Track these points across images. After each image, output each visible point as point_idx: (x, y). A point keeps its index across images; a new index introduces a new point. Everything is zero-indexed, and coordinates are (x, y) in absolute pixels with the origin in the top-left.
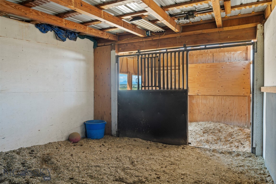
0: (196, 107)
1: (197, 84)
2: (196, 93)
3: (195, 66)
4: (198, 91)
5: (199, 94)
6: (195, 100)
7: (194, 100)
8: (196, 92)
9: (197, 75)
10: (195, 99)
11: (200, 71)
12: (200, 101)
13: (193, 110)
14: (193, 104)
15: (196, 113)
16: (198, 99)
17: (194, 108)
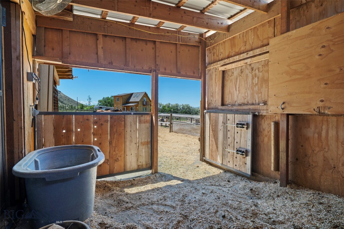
0: (317, 149)
1: (318, 80)
2: (316, 108)
3: (312, 28)
4: (322, 101)
5: (326, 112)
6: (313, 129)
7: (309, 127)
8: (316, 104)
9: (320, 55)
10: (312, 126)
11: (331, 40)
12: (332, 133)
13: (306, 156)
14: (308, 139)
15: (315, 166)
16: (324, 127)
17: (310, 151)
